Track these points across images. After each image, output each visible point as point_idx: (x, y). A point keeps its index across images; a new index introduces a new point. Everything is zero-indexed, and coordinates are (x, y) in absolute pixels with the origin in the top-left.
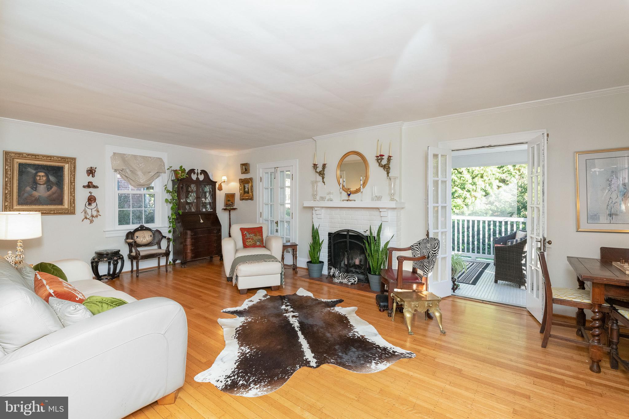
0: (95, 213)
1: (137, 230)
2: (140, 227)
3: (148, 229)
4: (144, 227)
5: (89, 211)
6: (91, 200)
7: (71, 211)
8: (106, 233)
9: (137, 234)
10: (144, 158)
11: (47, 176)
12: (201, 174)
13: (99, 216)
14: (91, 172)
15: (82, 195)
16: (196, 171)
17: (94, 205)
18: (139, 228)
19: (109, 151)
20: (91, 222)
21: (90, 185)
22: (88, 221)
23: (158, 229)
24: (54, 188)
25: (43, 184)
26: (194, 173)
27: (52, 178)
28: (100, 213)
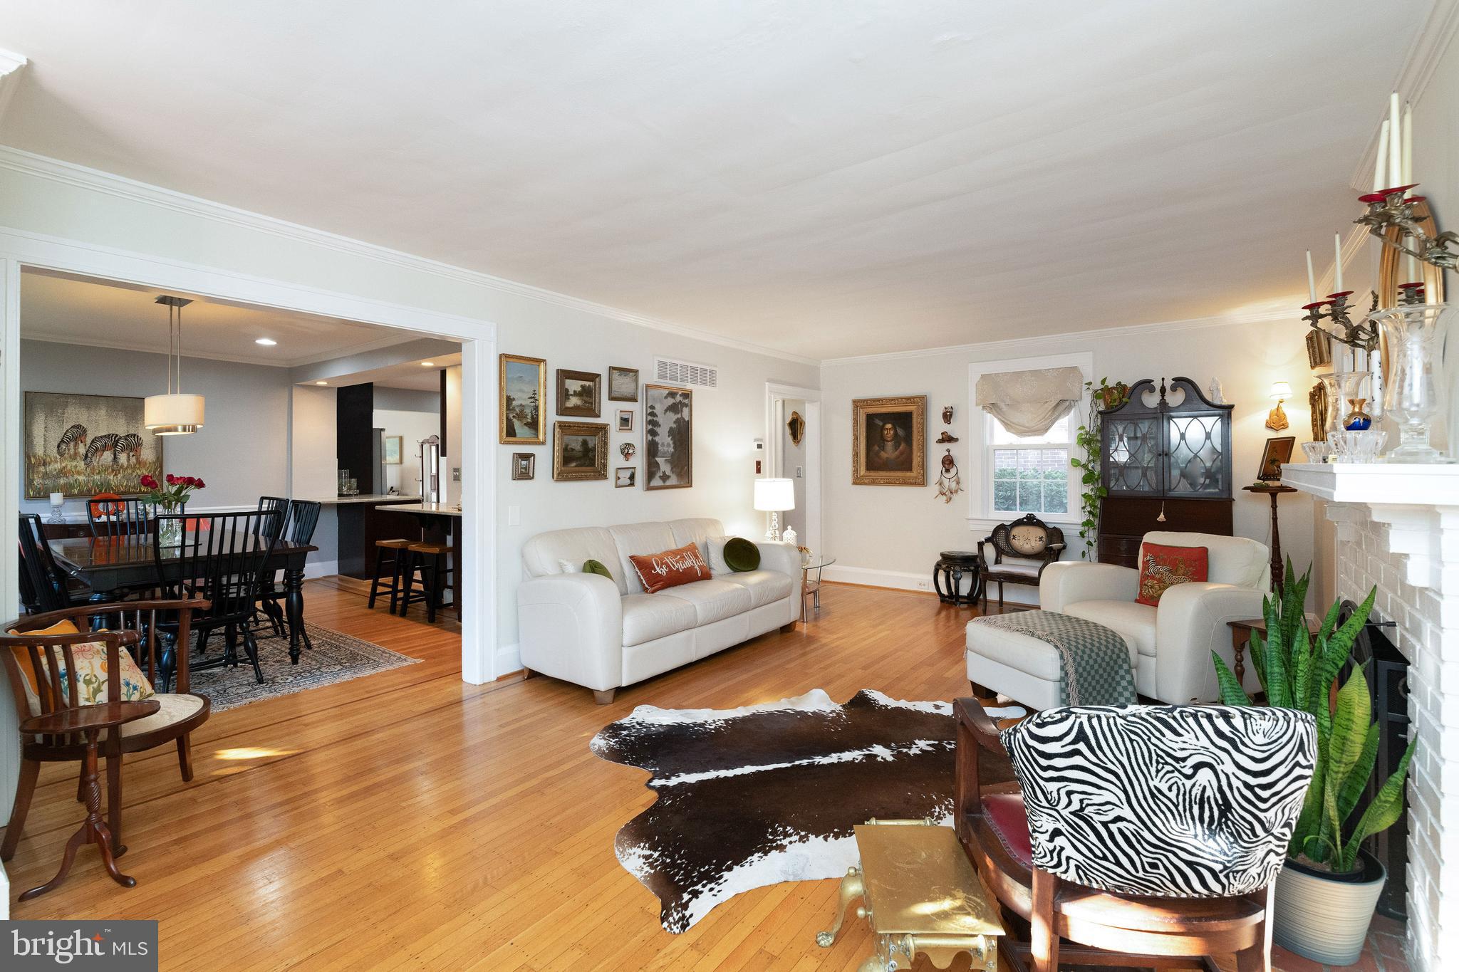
0: (954, 485)
1: (1018, 523)
2: (1027, 518)
3: (1040, 524)
4: (1034, 517)
5: (946, 482)
6: (948, 462)
7: (922, 482)
8: (971, 522)
9: (1016, 531)
10: (1036, 373)
11: (894, 428)
12: (1174, 389)
13: (959, 491)
14: (948, 416)
15: (936, 453)
16: (1158, 385)
17: (953, 471)
18: (1025, 520)
19: (976, 371)
20: (949, 500)
21: (947, 439)
22: (944, 498)
23: (1057, 526)
24: (903, 446)
25: (891, 441)
26: (1152, 390)
27: (900, 432)
28: (961, 486)
